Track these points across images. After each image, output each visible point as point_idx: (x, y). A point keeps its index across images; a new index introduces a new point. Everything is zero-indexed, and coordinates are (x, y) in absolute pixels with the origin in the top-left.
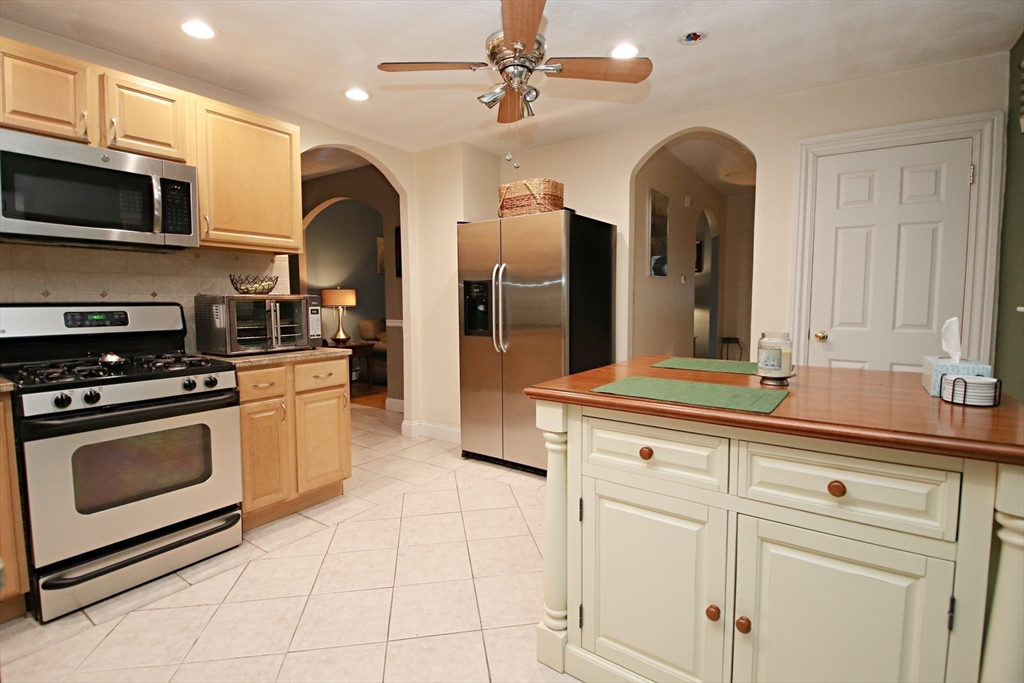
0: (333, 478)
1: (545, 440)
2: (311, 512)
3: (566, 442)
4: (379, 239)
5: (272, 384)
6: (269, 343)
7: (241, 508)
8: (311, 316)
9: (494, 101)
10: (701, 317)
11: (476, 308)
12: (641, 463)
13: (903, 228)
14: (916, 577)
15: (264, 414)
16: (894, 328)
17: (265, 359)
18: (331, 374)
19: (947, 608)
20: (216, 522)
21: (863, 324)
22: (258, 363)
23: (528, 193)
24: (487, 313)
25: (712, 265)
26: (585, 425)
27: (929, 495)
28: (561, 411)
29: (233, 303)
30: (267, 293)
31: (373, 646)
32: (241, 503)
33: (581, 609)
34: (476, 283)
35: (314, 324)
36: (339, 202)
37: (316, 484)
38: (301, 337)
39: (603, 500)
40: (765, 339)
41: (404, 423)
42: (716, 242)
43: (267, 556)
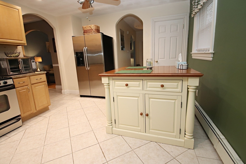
0: (46, 105)
1: (104, 86)
2: (41, 115)
3: (109, 86)
4: (47, 42)
5: (24, 82)
6: (21, 71)
7: (20, 116)
8: (32, 63)
9: (82, 3)
10: (132, 60)
11: (80, 59)
12: (126, 87)
13: (171, 38)
14: (175, 100)
15: (23, 91)
16: (170, 59)
17: (21, 76)
18: (41, 79)
19: (181, 104)
20: (13, 121)
21: (164, 58)
22: (19, 77)
23: (91, 29)
24: (83, 60)
25: (134, 48)
26: (113, 81)
27: (177, 85)
28: (108, 78)
29: (8, 60)
30: (17, 57)
31: (67, 139)
32: (20, 115)
33: (115, 120)
34: (79, 52)
35: (34, 66)
36: (32, 31)
37: (41, 108)
38: (30, 69)
39: (118, 97)
40: (148, 60)
41: (63, 91)
42: (134, 42)
43: (31, 127)
